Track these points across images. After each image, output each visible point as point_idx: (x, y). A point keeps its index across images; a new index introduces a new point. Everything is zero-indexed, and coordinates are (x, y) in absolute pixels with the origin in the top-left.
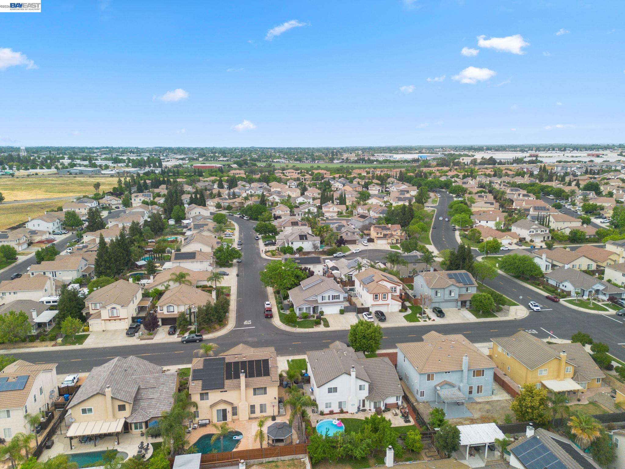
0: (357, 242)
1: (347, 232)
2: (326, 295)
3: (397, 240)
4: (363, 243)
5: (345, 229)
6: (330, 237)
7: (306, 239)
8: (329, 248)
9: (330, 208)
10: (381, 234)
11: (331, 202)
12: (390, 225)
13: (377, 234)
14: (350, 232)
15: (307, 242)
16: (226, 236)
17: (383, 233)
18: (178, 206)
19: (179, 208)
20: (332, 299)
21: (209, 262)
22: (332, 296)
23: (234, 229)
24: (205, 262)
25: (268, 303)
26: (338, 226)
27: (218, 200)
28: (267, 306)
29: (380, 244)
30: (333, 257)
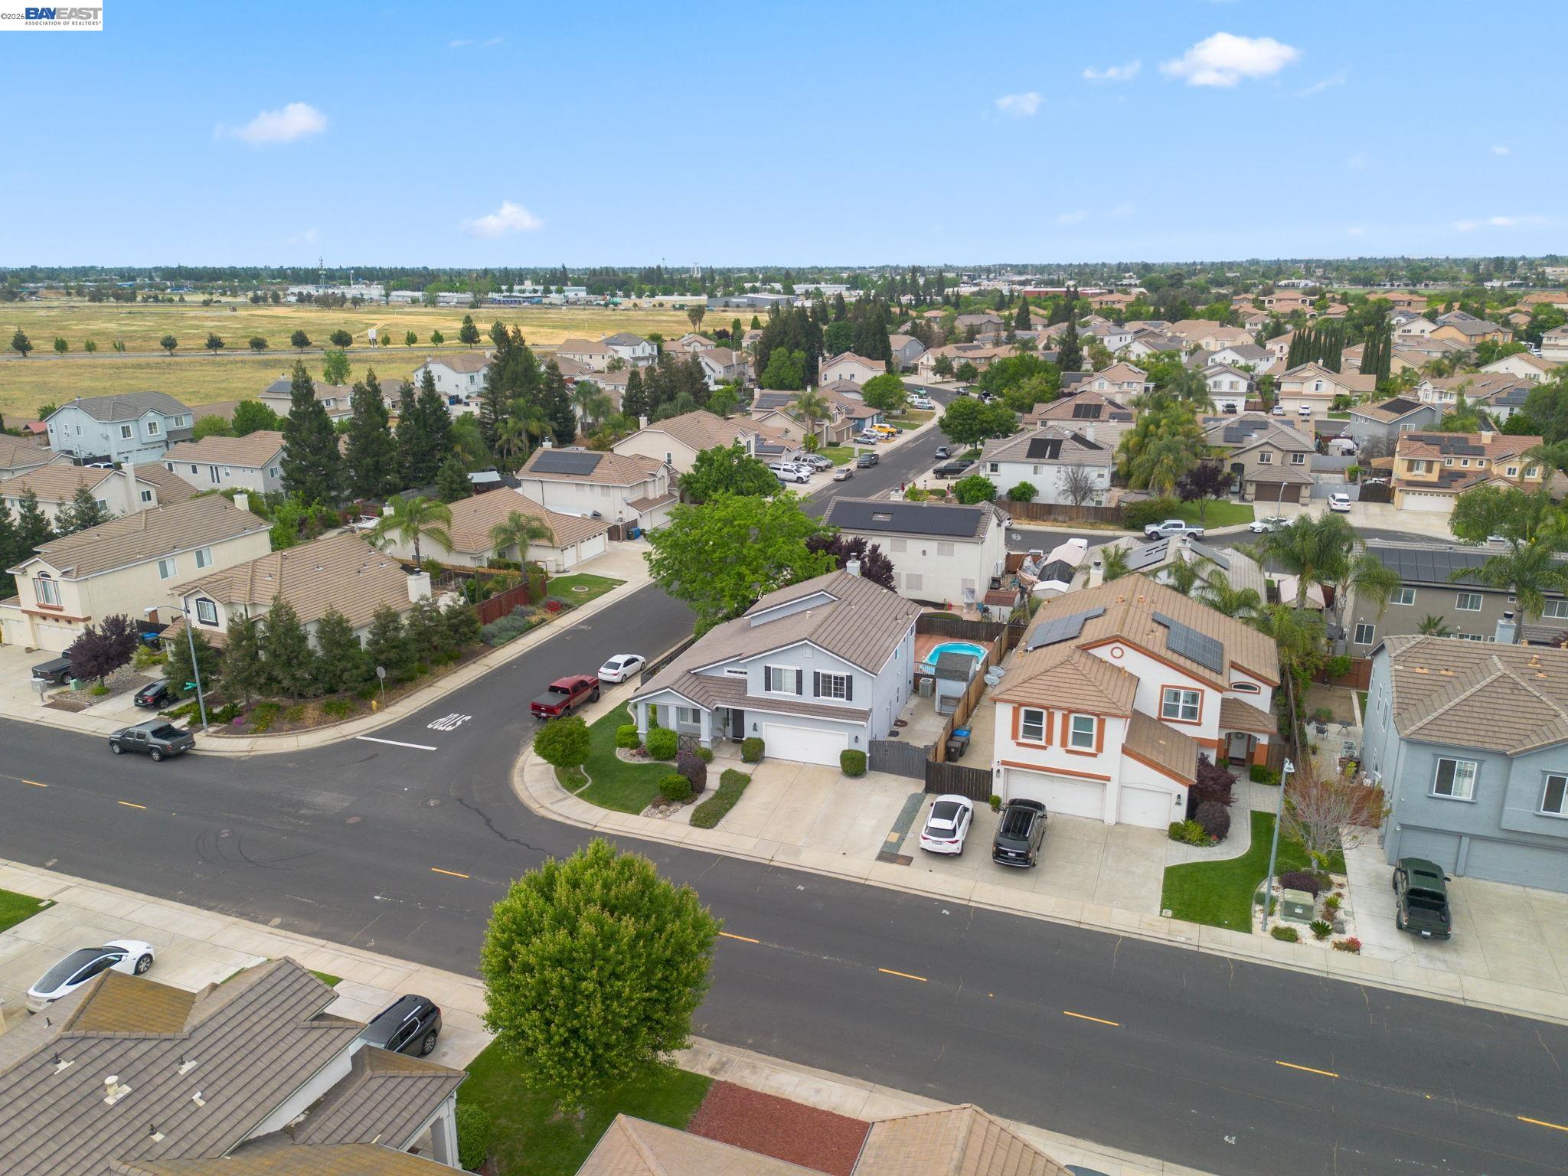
0: (1305, 492)
1: (1270, 449)
2: (786, 666)
5: (1261, 438)
7: (1055, 455)
8: (1141, 498)
9: (1303, 381)
10: (1429, 470)
12: (1487, 437)
13: (1410, 469)
14: (1282, 450)
15: (1055, 468)
16: (859, 442)
17: (1436, 468)
18: (782, 350)
19: (784, 355)
20: (816, 694)
21: (637, 495)
22: (816, 674)
23: (914, 427)
24: (615, 490)
25: (620, 659)
26: (1235, 425)
27: (949, 350)
28: (605, 673)
29: (1415, 513)
30: (1142, 534)
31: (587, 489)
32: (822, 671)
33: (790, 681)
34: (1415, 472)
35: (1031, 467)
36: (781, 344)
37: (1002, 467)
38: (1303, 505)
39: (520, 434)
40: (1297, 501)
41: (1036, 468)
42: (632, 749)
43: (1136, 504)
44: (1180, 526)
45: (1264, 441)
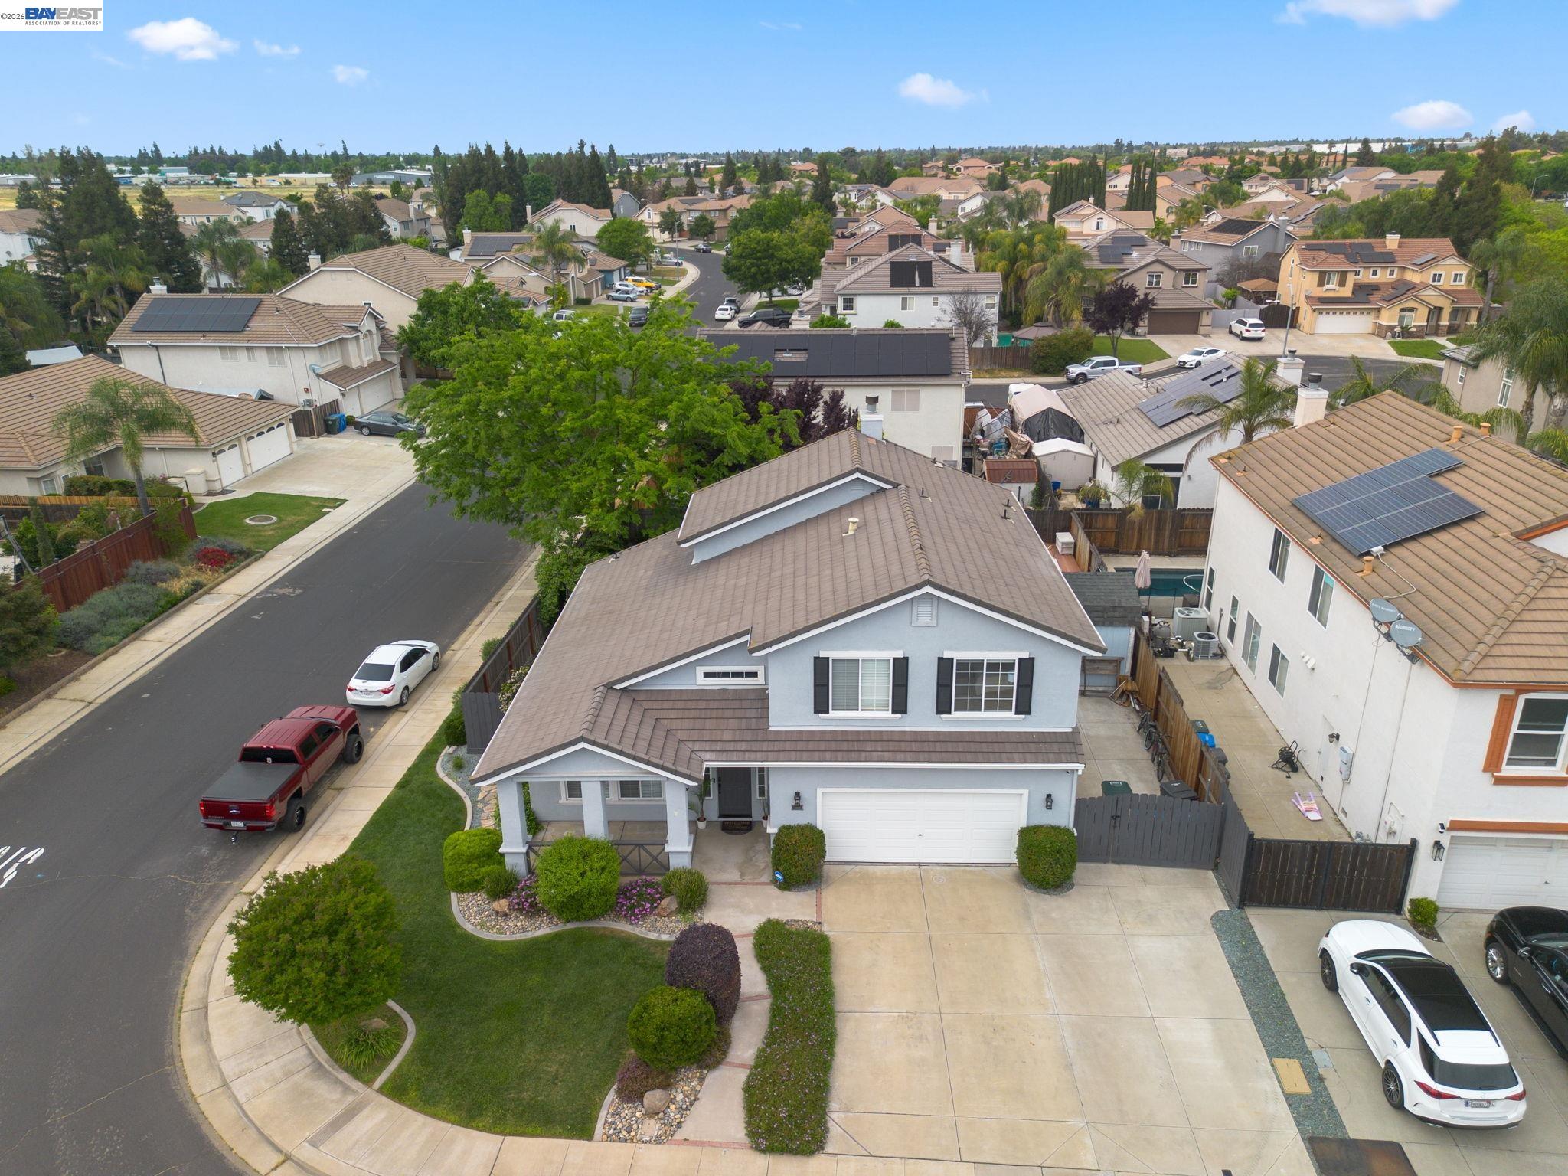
0: (1206, 319)
1: (1157, 268)
2: (868, 653)
3: (1436, 312)
4: (1238, 328)
5: (1143, 256)
6: (1060, 273)
7: (927, 281)
8: (1047, 332)
9: (1082, 220)
10: (1342, 283)
11: (1091, 199)
12: (1392, 241)
13: (1321, 283)
14: (1174, 269)
15: (930, 299)
16: (614, 299)
17: (1351, 280)
18: (481, 193)
19: (484, 200)
20: (943, 707)
21: (331, 361)
22: (944, 664)
23: (673, 283)
24: (293, 354)
25: (389, 654)
26: (1109, 243)
27: (675, 203)
28: (362, 691)
29: (1331, 336)
30: (1062, 379)
31: (243, 356)
32: (958, 655)
33: (877, 688)
34: (1327, 287)
35: (898, 300)
36: (478, 186)
37: (859, 302)
38: (1206, 335)
39: (111, 292)
40: (1196, 332)
41: (904, 301)
42: (495, 896)
43: (1044, 339)
44: (1112, 363)
45: (1150, 259)
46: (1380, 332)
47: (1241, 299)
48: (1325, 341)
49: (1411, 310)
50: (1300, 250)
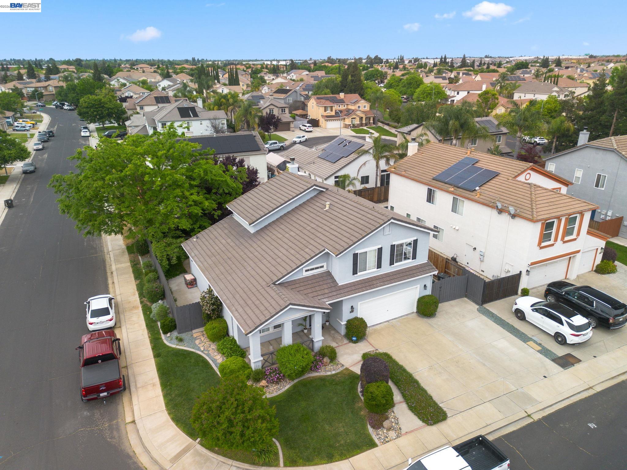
0: (292, 125)
1: (272, 107)
2: (370, 249)
3: (361, 118)
4: (303, 128)
5: (265, 103)
6: (246, 110)
7: (196, 115)
9: (217, 89)
10: (332, 110)
12: (342, 95)
13: (325, 111)
14: (277, 107)
15: (199, 122)
17: (334, 109)
20: (392, 263)
22: (393, 247)
23: (40, 122)
25: (100, 303)
26: (251, 98)
29: (332, 129)
32: (396, 243)
34: (327, 112)
35: (185, 123)
38: (293, 131)
40: (289, 130)
41: (188, 123)
44: (276, 143)
45: (268, 104)
46: (346, 126)
47: (297, 118)
48: (332, 131)
49: (354, 118)
50: (315, 99)
